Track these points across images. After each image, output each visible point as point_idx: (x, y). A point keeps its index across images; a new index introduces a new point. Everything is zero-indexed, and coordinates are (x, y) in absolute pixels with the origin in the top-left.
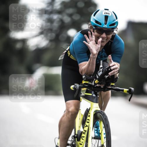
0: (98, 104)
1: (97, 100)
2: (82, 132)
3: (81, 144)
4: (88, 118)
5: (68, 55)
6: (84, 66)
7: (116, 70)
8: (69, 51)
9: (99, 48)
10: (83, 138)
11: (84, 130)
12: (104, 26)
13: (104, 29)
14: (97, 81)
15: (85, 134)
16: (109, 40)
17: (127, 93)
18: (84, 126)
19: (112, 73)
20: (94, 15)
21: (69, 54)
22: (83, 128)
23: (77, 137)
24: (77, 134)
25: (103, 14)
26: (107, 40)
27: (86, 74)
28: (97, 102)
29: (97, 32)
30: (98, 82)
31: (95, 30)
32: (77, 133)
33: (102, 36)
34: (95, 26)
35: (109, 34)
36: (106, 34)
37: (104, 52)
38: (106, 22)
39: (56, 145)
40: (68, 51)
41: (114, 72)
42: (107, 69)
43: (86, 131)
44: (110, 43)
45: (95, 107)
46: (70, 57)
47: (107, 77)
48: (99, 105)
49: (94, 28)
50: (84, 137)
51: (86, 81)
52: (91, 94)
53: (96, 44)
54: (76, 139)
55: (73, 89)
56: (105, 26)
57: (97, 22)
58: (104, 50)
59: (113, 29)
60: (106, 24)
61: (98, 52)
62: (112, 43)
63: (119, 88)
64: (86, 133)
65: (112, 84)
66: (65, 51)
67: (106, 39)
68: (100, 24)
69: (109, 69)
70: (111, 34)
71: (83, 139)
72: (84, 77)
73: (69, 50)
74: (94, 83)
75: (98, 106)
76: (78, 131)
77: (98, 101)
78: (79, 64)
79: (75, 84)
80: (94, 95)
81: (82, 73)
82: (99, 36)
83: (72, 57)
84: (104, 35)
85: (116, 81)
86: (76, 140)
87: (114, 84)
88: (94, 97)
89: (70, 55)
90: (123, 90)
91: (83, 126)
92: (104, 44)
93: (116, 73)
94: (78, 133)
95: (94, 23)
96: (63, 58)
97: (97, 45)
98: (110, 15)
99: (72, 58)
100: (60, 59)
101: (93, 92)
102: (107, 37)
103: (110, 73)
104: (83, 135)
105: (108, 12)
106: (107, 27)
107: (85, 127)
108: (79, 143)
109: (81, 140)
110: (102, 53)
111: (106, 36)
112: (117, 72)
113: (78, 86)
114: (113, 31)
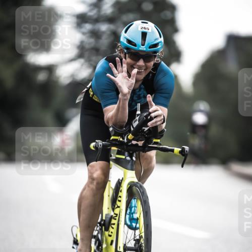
0: (134, 172)
1: (132, 165)
2: (112, 216)
3: (110, 236)
4: (120, 194)
5: (89, 94)
6: (110, 111)
7: (158, 119)
8: (91, 89)
9: (132, 84)
10: (113, 226)
11: (115, 214)
12: (140, 48)
13: (141, 53)
14: (130, 136)
15: (115, 219)
16: (150, 70)
17: (179, 154)
18: (115, 206)
19: (153, 123)
21: (92, 93)
22: (113, 210)
23: (104, 225)
24: (105, 221)
25: (140, 29)
26: (145, 70)
27: (115, 125)
28: (132, 170)
29: (130, 57)
30: (133, 137)
31: (127, 55)
32: (104, 218)
33: (138, 64)
34: (128, 48)
35: (149, 61)
36: (144, 60)
37: (142, 90)
38: (143, 42)
39: (74, 238)
40: (89, 89)
41: (156, 122)
42: (145, 116)
43: (117, 215)
44: (151, 75)
45: (131, 176)
46: (93, 98)
47: (146, 129)
48: (136, 173)
49: (126, 51)
50: (114, 224)
51: (114, 135)
52: (124, 157)
53: (128, 78)
54: (103, 227)
55: (93, 148)
56: (143, 48)
57: (129, 42)
58: (142, 86)
59: (155, 52)
60: (143, 45)
61: (131, 91)
62: (154, 75)
63: (167, 147)
64: (117, 218)
65: (155, 140)
66: (86, 89)
67: (144, 68)
68: (135, 45)
69: (149, 117)
70: (152, 61)
71: (113, 228)
72: (111, 129)
73: (91, 87)
74: (127, 139)
75: (135, 176)
76: (106, 215)
77: (134, 167)
78: (104, 109)
79: (97, 141)
80: (128, 158)
81: (108, 122)
82: (134, 64)
83: (95, 98)
84: (141, 63)
85: (162, 136)
86: (103, 230)
87: (159, 141)
88: (129, 161)
89: (93, 95)
90: (173, 151)
91: (113, 207)
92: (142, 77)
93: (159, 123)
94: (106, 217)
95: (126, 43)
96: (82, 99)
97: (130, 79)
98: (150, 31)
99: (96, 100)
100: (77, 101)
101: (126, 153)
102: (146, 65)
103: (149, 124)
104: (113, 221)
105: (147, 27)
106: (145, 49)
107: (117, 208)
108: (107, 233)
109: (111, 229)
110: (140, 91)
111: (144, 64)
112: (160, 121)
113: (101, 144)
114: (155, 56)
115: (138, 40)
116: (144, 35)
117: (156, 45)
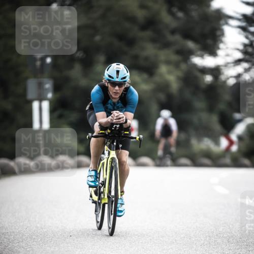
12: (116, 80)
16: (122, 91)
20: (107, 70)
25: (115, 69)
31: (109, 84)
33: (115, 89)
34: (109, 80)
38: (117, 76)
45: (112, 154)
48: (115, 152)
57: (110, 76)
58: (120, 101)
60: (117, 78)
62: (125, 95)
65: (125, 133)
68: (113, 78)
75: (115, 154)
84: (117, 88)
87: (128, 133)
90: (135, 138)
95: (108, 77)
98: (121, 69)
102: (120, 89)
105: (119, 67)
106: (118, 80)
113: (91, 136)
114: (125, 84)
115: (114, 75)
116: (118, 72)
117: (125, 78)
